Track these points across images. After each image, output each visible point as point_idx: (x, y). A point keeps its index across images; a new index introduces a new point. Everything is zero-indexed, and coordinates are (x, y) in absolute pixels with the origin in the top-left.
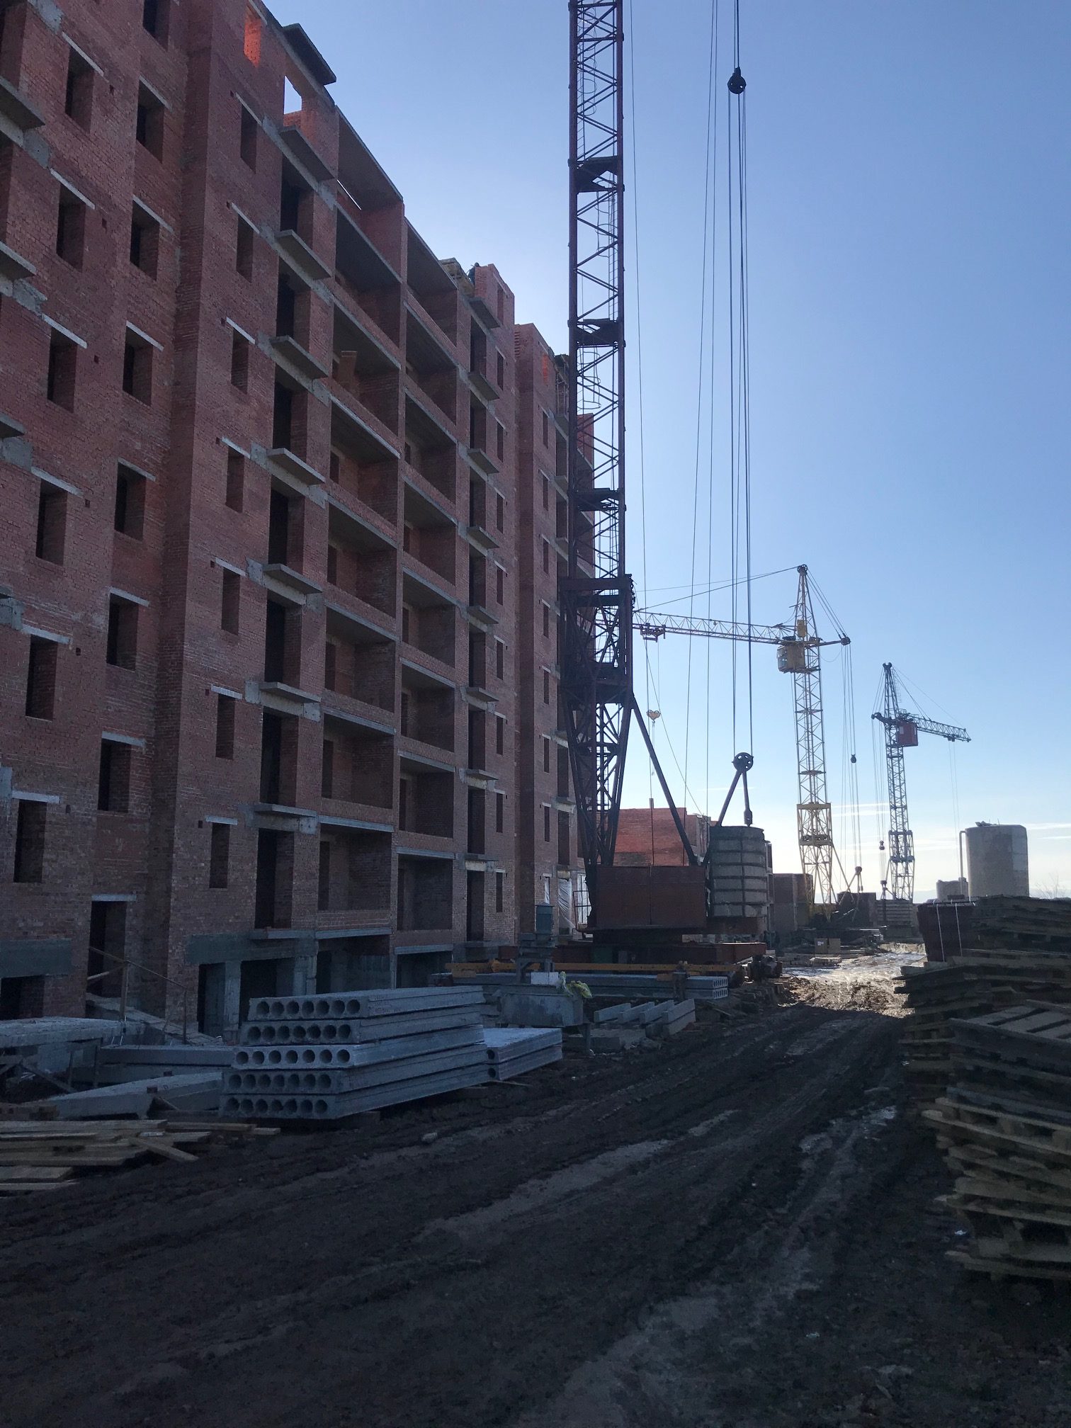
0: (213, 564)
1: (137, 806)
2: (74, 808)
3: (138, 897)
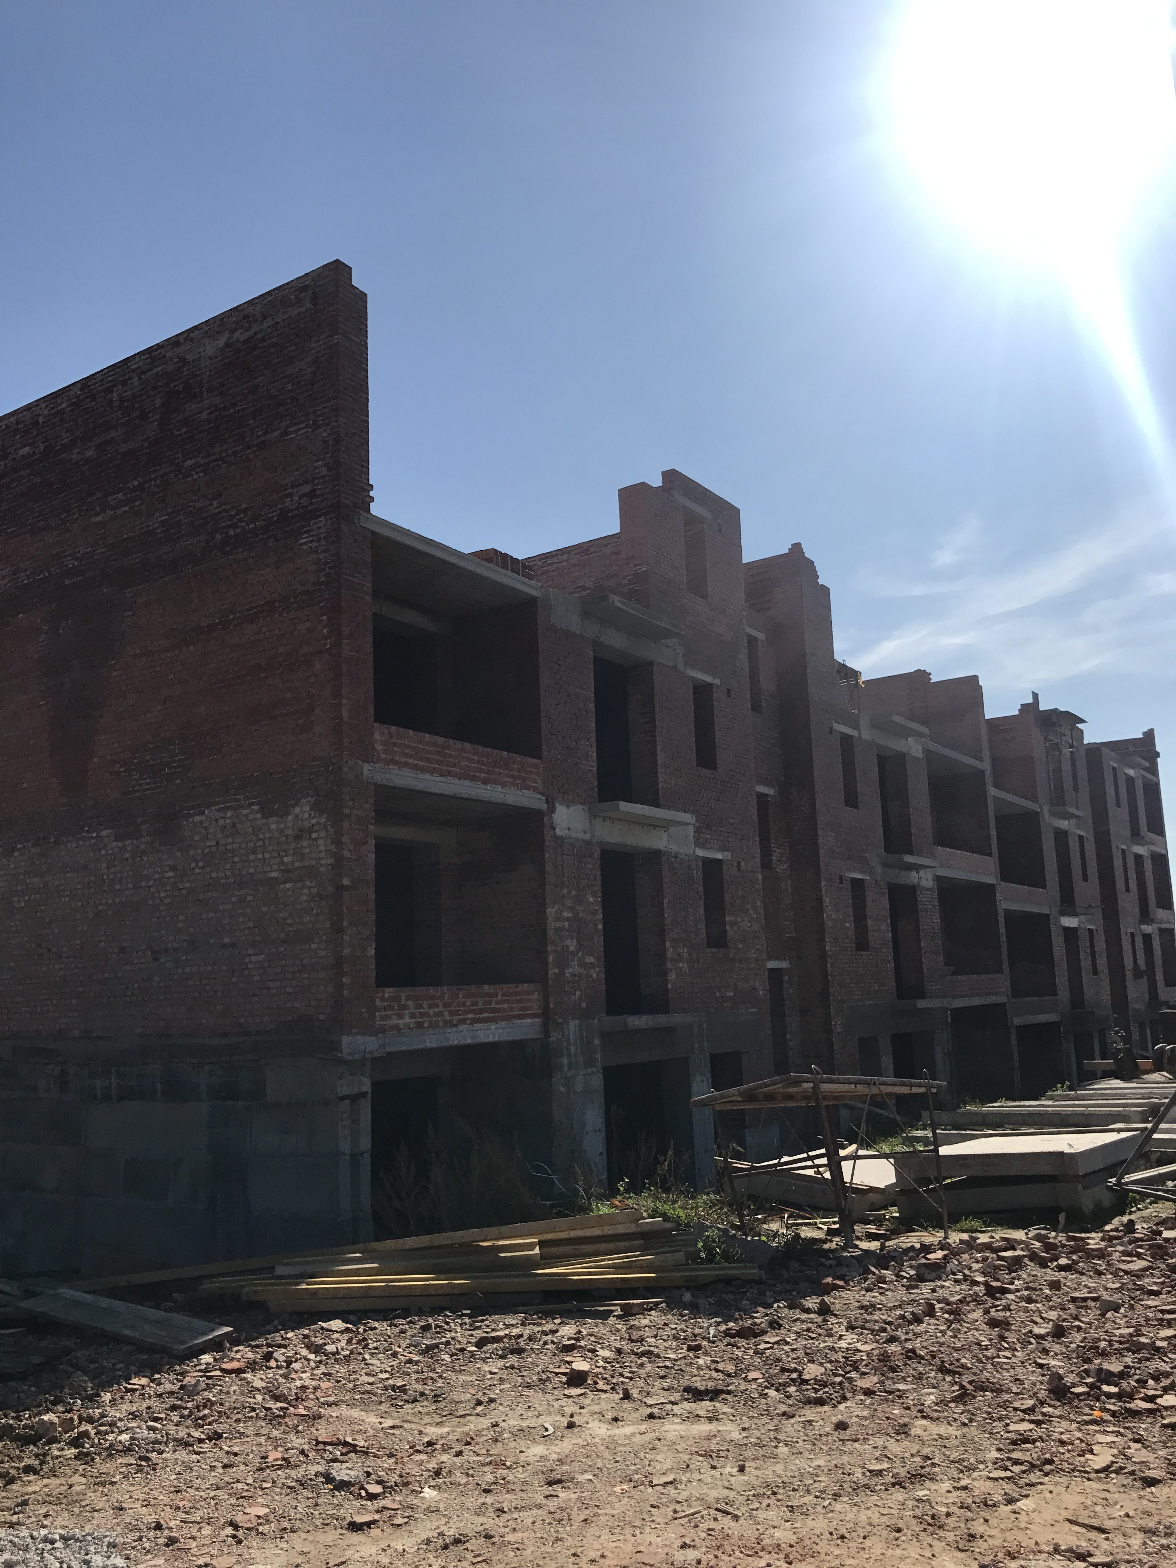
1: (780, 861)
2: (743, 864)
3: (791, 963)
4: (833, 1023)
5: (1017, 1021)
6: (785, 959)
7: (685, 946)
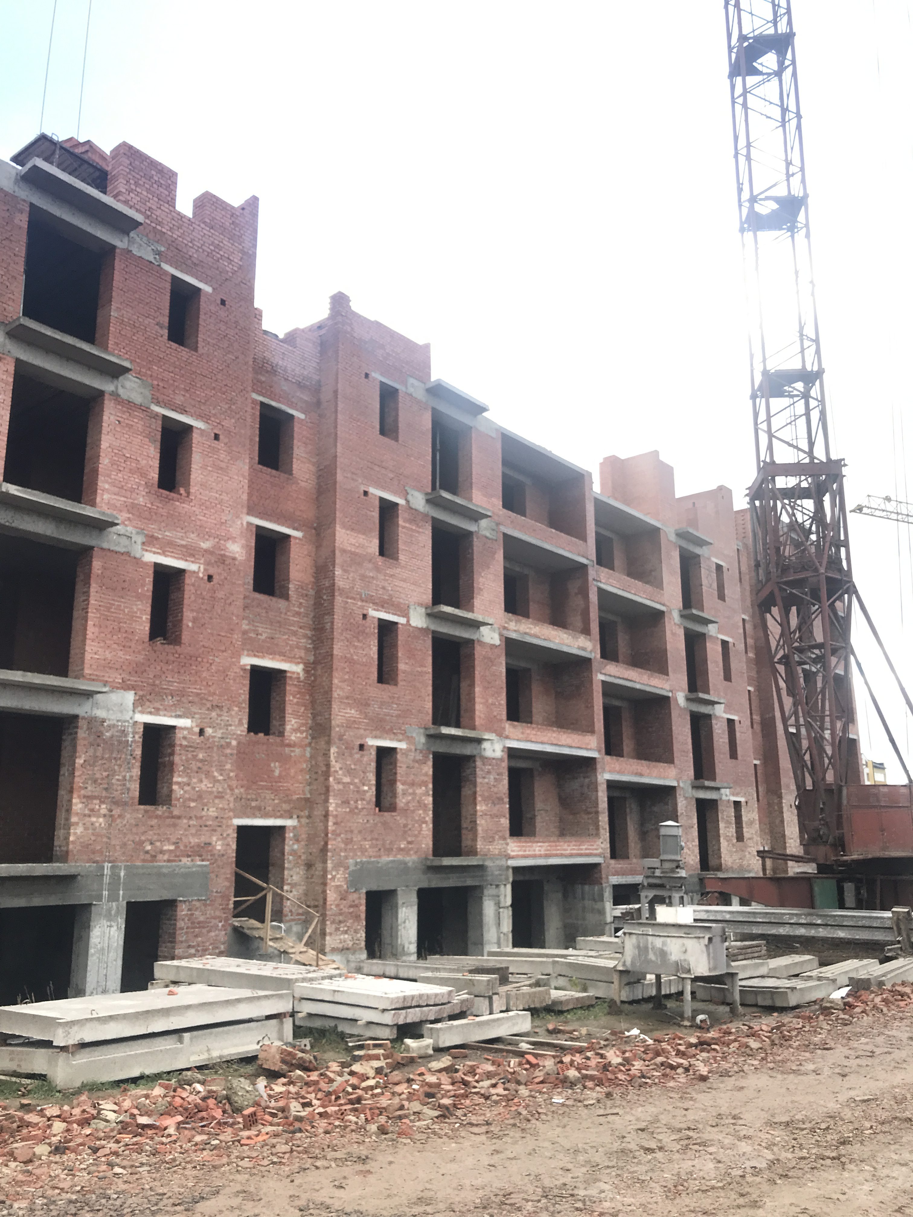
0: (366, 493)
1: (295, 730)
2: (209, 731)
3: (299, 821)
4: (329, 876)
5: (615, 880)
6: (291, 817)
7: (102, 802)
